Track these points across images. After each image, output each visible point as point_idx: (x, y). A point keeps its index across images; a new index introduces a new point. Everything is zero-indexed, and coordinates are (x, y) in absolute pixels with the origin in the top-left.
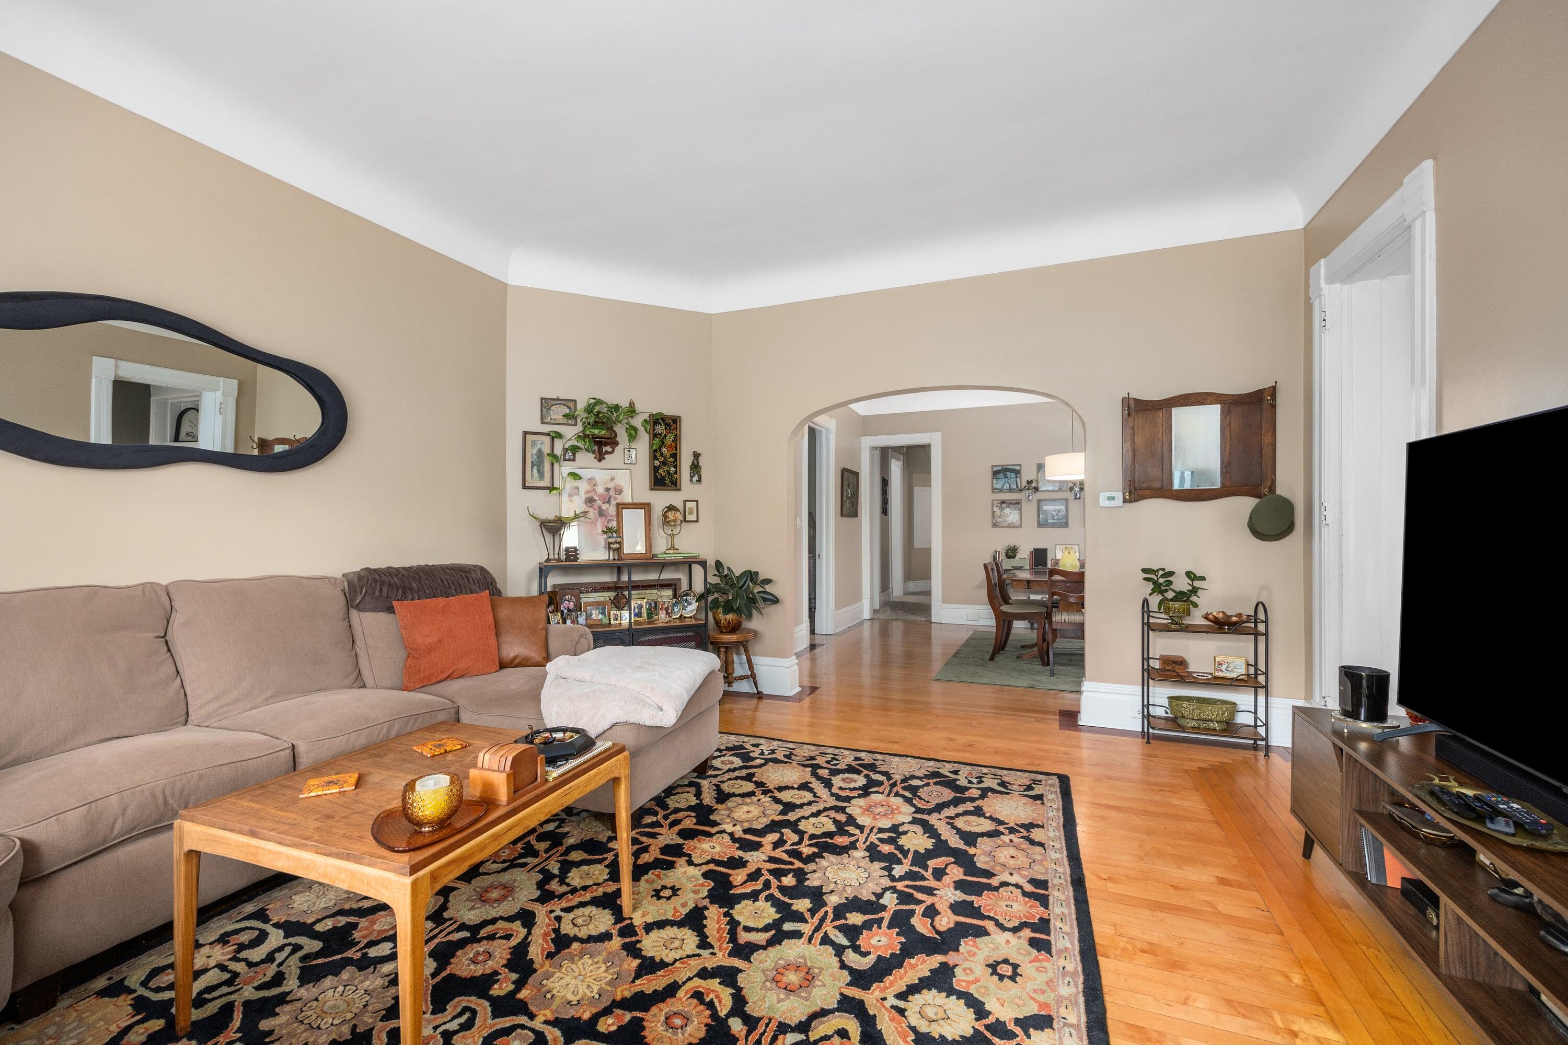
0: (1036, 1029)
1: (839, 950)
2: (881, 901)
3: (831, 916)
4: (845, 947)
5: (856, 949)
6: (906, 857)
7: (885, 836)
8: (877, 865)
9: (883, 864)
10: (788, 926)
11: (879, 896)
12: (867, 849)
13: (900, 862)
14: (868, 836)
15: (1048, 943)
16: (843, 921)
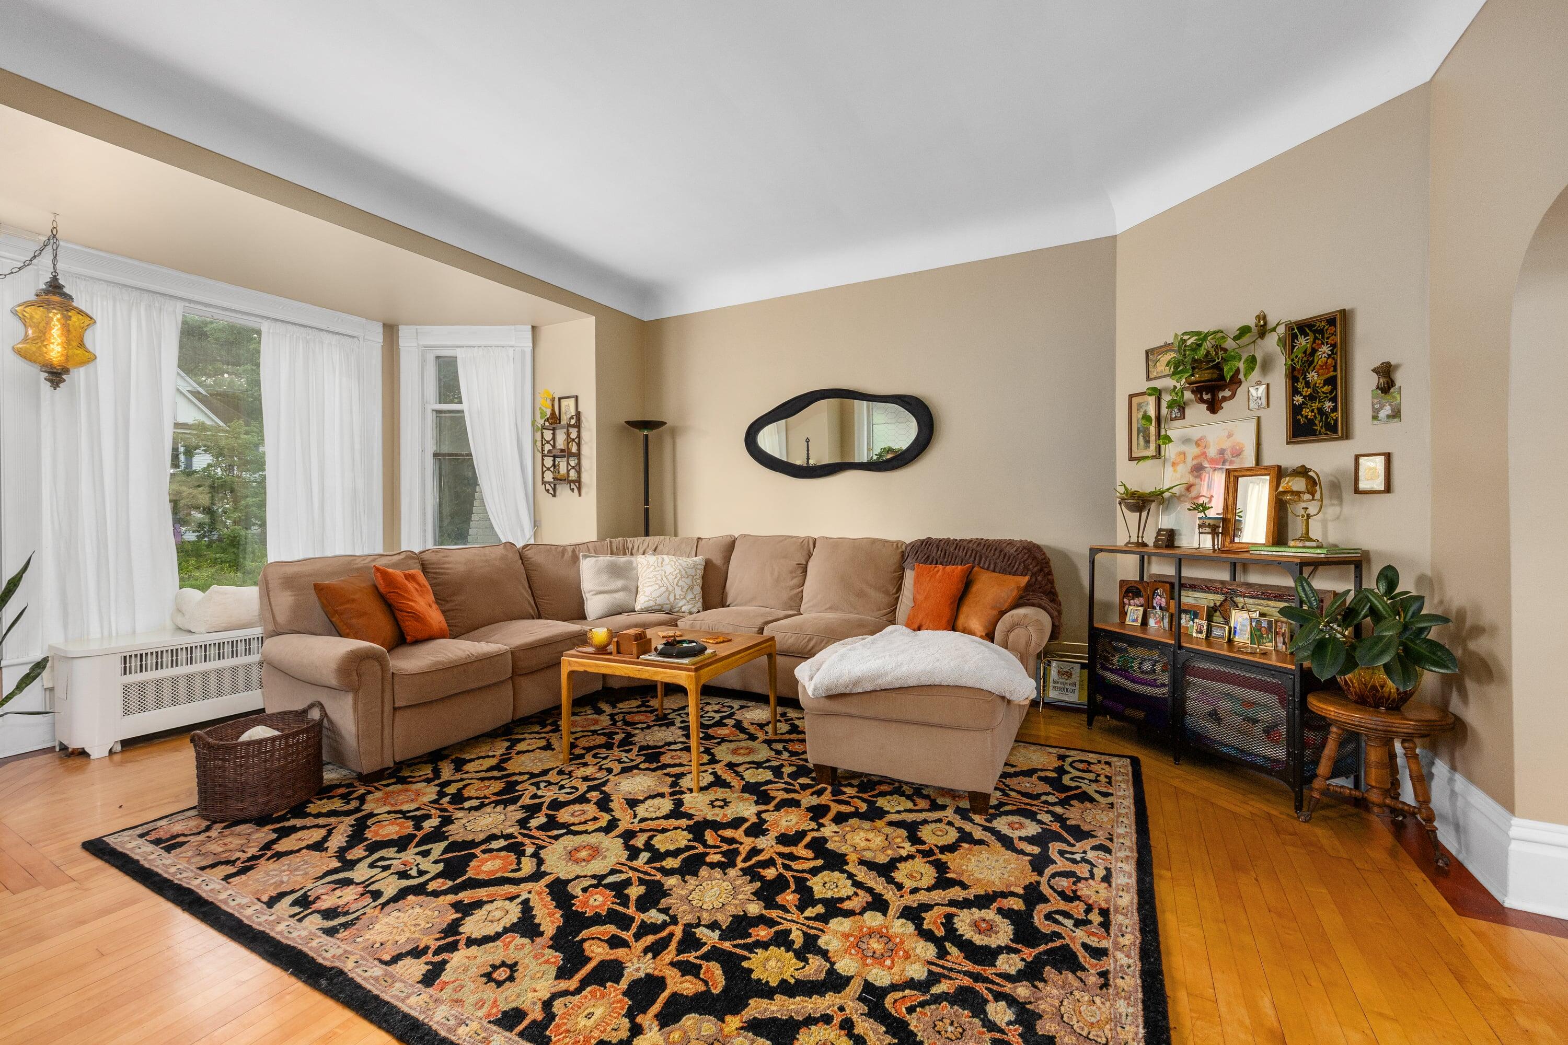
0: (428, 971)
2: (655, 912)
4: (601, 881)
5: (596, 887)
8: (726, 919)
15: (510, 1028)
16: (636, 884)
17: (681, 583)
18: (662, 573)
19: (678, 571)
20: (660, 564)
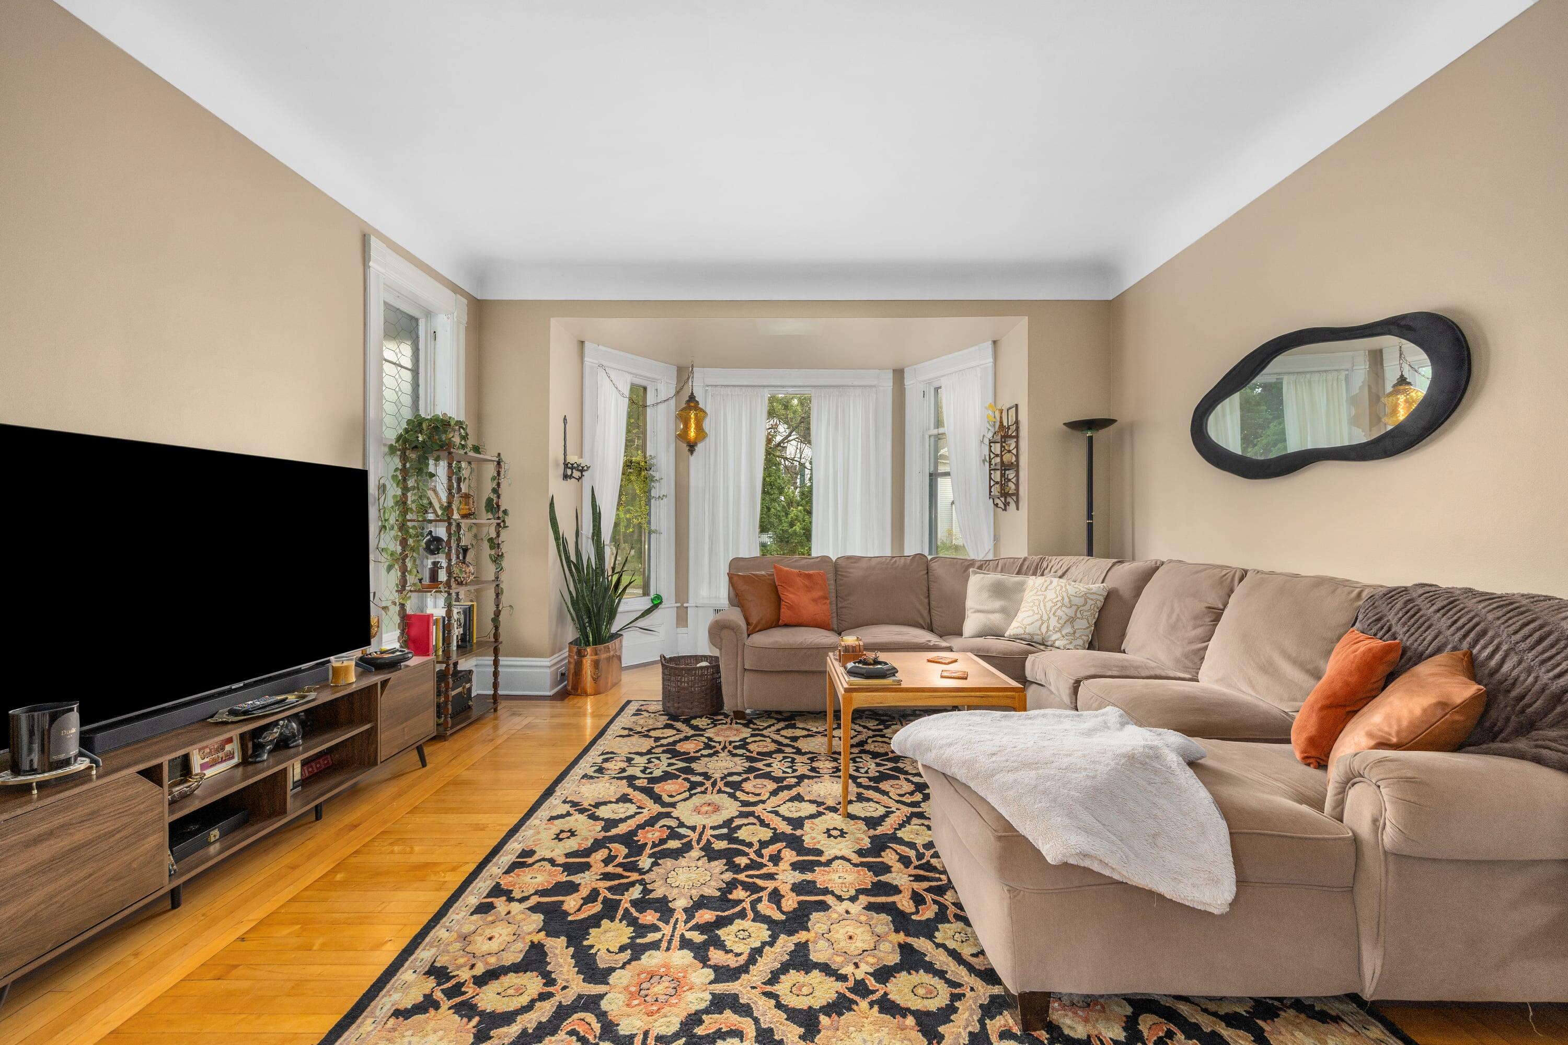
1: (681, 825)
2: (653, 860)
3: (694, 843)
4: (678, 827)
5: (669, 827)
6: (626, 910)
7: (652, 937)
8: (658, 893)
9: (651, 896)
10: (725, 831)
11: (655, 864)
12: (672, 911)
13: (634, 903)
14: (673, 931)
16: (683, 841)
17: (1059, 613)
18: (1041, 598)
19: (1060, 598)
20: (1043, 589)
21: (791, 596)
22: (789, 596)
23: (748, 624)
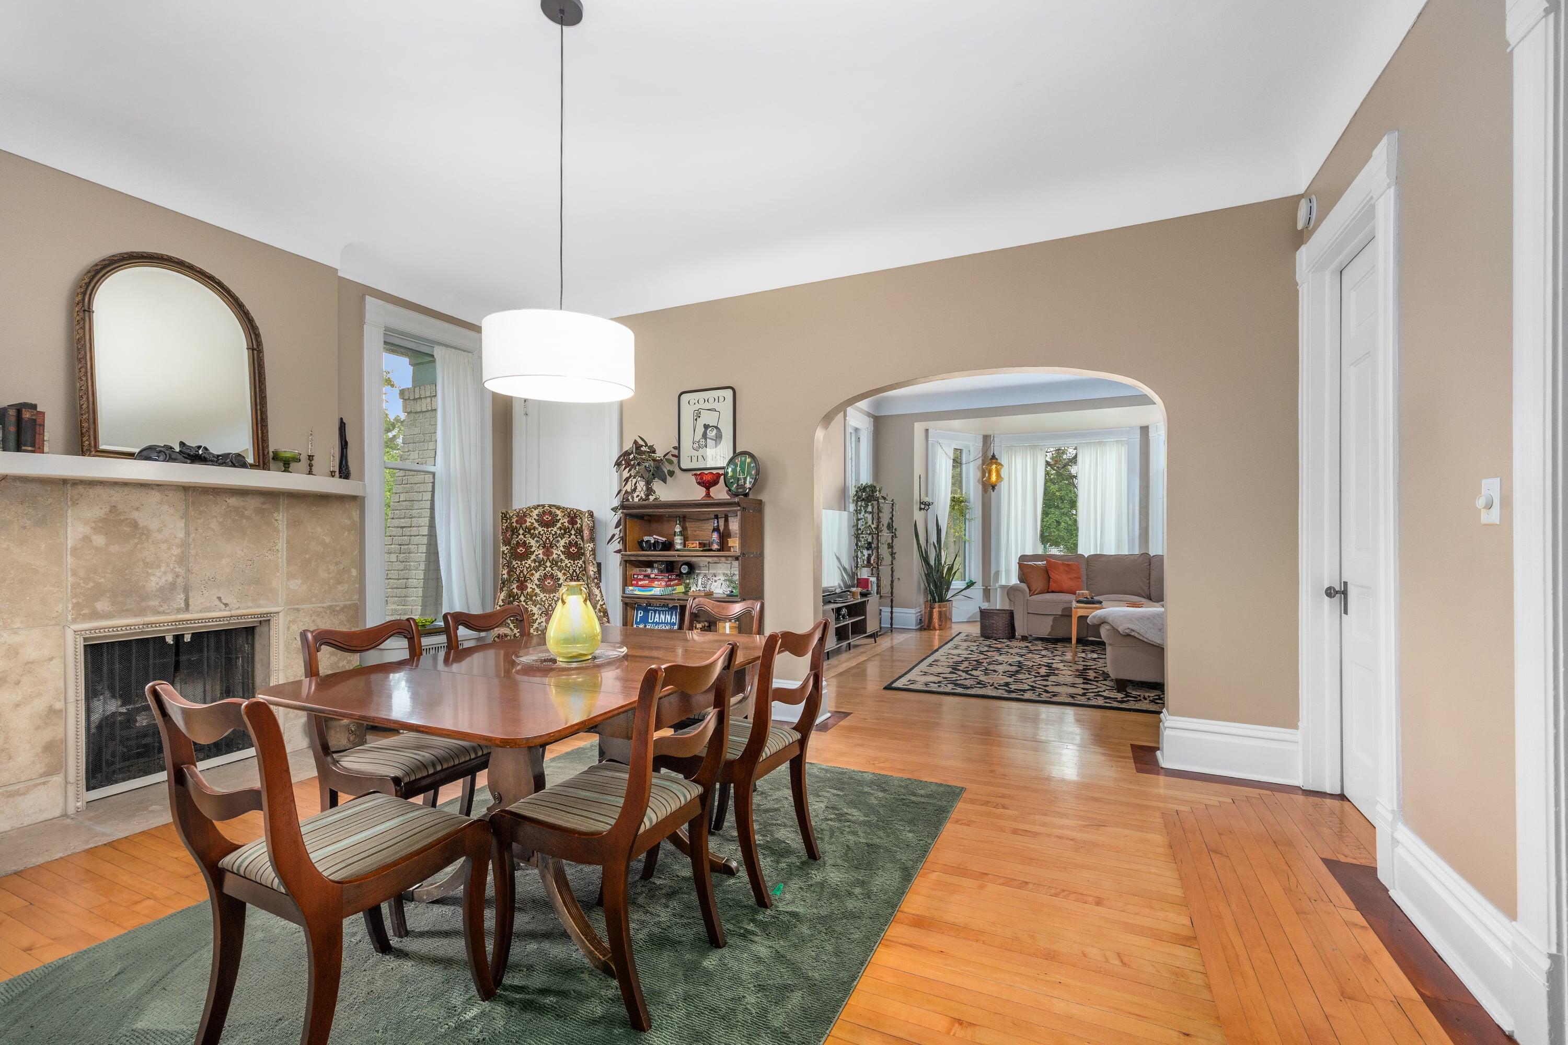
21: (1057, 576)
22: (1055, 575)
23: (1030, 590)
